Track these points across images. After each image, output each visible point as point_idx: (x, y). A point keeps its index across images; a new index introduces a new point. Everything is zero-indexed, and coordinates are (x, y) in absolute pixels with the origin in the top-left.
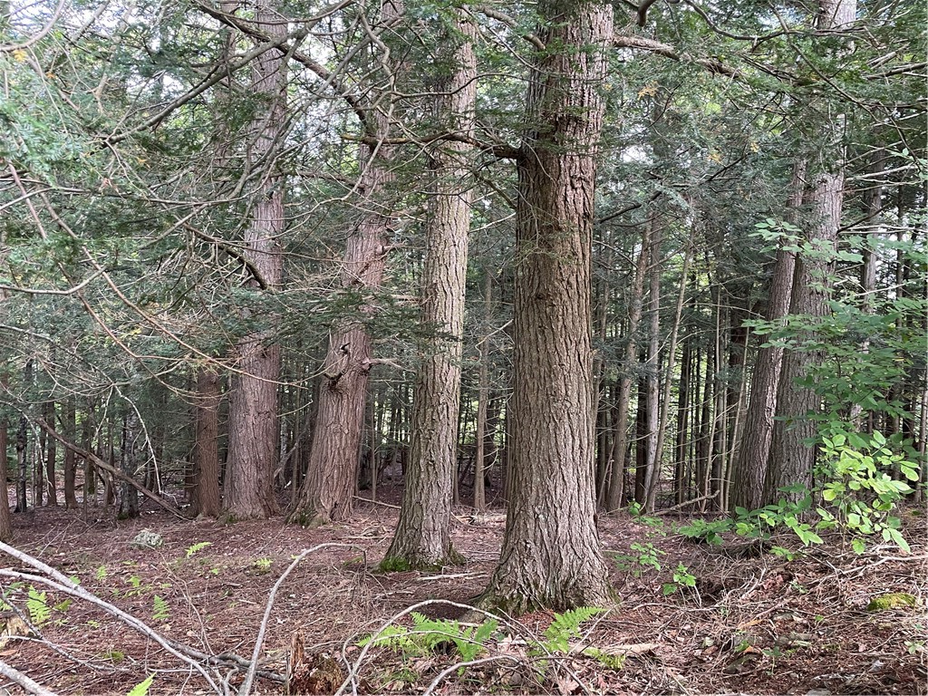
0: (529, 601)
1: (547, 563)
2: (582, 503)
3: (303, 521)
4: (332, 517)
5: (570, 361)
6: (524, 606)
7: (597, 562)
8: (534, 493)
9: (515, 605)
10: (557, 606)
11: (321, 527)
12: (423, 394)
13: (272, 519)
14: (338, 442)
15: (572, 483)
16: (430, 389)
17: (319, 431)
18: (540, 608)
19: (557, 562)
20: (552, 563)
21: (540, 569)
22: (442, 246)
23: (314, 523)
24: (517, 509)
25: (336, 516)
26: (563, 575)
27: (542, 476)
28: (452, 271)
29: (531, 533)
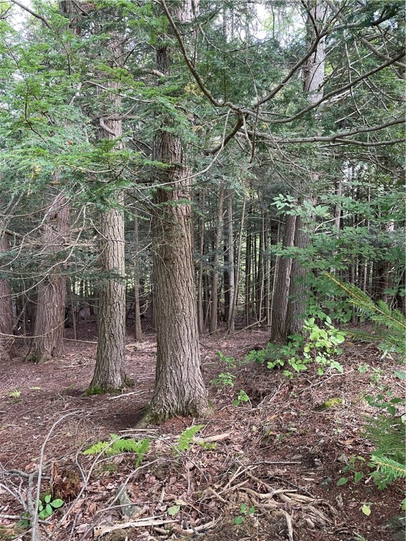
0: (169, 413)
1: (177, 394)
2: (194, 362)
3: (35, 360)
4: (52, 355)
5: (183, 291)
6: (167, 416)
7: (202, 389)
8: (169, 360)
9: (163, 416)
10: (183, 414)
11: (46, 362)
12: (104, 298)
13: (15, 360)
14: (52, 313)
15: (188, 353)
16: (108, 295)
17: (40, 307)
18: (175, 416)
19: (183, 392)
20: (180, 393)
21: (174, 397)
22: (109, 216)
23: (42, 360)
24: (161, 368)
25: (55, 354)
26: (186, 398)
27: (173, 351)
28: (116, 230)
29: (169, 380)
